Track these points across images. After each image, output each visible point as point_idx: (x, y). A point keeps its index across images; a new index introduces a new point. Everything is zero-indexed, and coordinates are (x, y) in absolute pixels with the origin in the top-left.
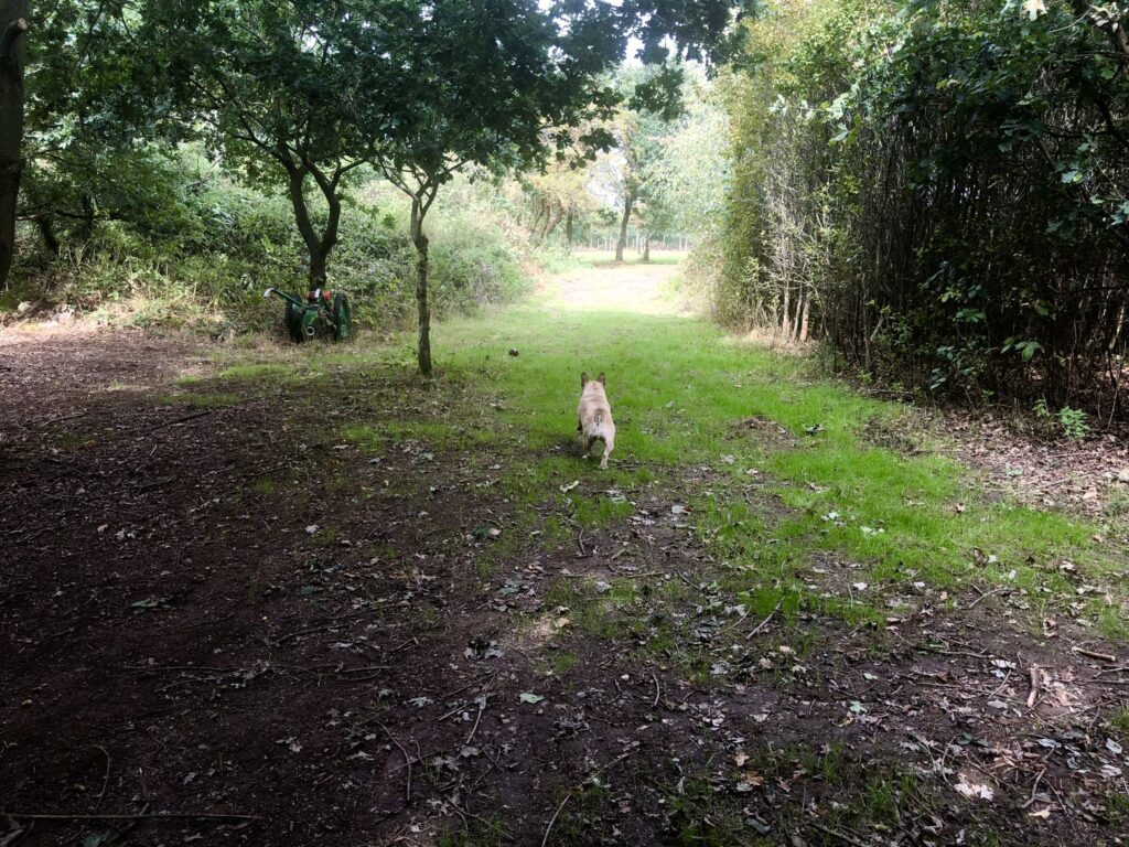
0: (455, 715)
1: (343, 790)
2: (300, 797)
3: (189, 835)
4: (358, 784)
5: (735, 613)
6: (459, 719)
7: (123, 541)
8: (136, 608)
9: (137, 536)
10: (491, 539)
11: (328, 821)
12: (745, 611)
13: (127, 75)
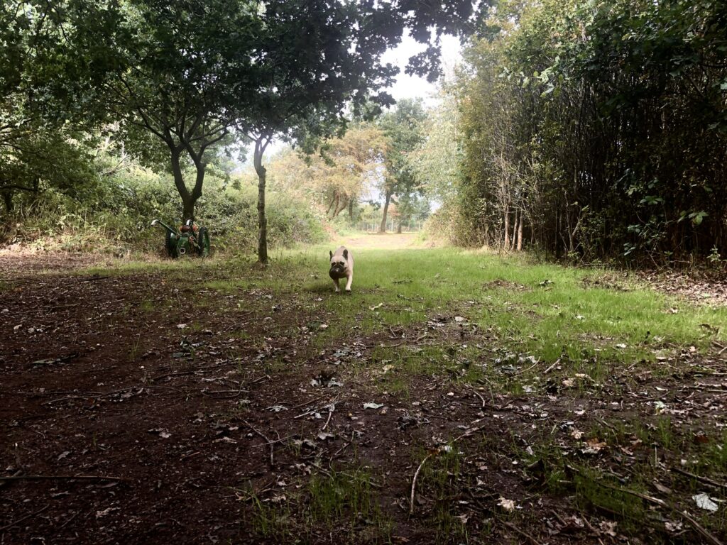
0: (309, 415)
1: (209, 462)
2: (168, 466)
3: (56, 492)
4: (223, 458)
5: (528, 362)
6: (313, 418)
7: (33, 334)
8: (35, 364)
9: (44, 331)
10: (322, 330)
11: (195, 481)
12: (536, 360)
13: (61, 68)
